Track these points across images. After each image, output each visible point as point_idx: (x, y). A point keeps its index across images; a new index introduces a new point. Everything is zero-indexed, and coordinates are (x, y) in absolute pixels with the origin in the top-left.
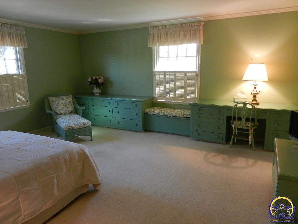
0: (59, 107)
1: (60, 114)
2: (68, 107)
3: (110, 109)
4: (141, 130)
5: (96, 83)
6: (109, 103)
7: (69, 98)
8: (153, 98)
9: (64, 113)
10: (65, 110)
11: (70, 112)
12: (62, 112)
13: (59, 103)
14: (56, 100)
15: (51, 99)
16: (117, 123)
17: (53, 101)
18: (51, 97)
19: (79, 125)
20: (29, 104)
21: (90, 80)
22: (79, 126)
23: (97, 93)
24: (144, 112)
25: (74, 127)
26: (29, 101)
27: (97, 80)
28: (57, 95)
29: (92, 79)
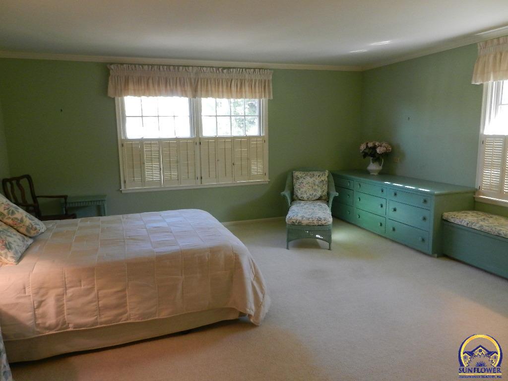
0: (302, 188)
1: (301, 200)
2: (315, 190)
3: (383, 202)
4: (430, 252)
5: (371, 153)
6: (382, 191)
7: (322, 175)
8: (475, 191)
9: (308, 199)
10: (310, 195)
11: (316, 198)
12: (305, 196)
13: (305, 181)
14: (301, 177)
15: (297, 174)
16: (391, 229)
17: (298, 179)
18: (297, 171)
19: (311, 219)
20: (267, 179)
21: (363, 147)
22: (308, 221)
23: (374, 171)
24: (442, 216)
25: (301, 222)
26: (267, 174)
27: (374, 148)
28: (307, 168)
29: (367, 146)
